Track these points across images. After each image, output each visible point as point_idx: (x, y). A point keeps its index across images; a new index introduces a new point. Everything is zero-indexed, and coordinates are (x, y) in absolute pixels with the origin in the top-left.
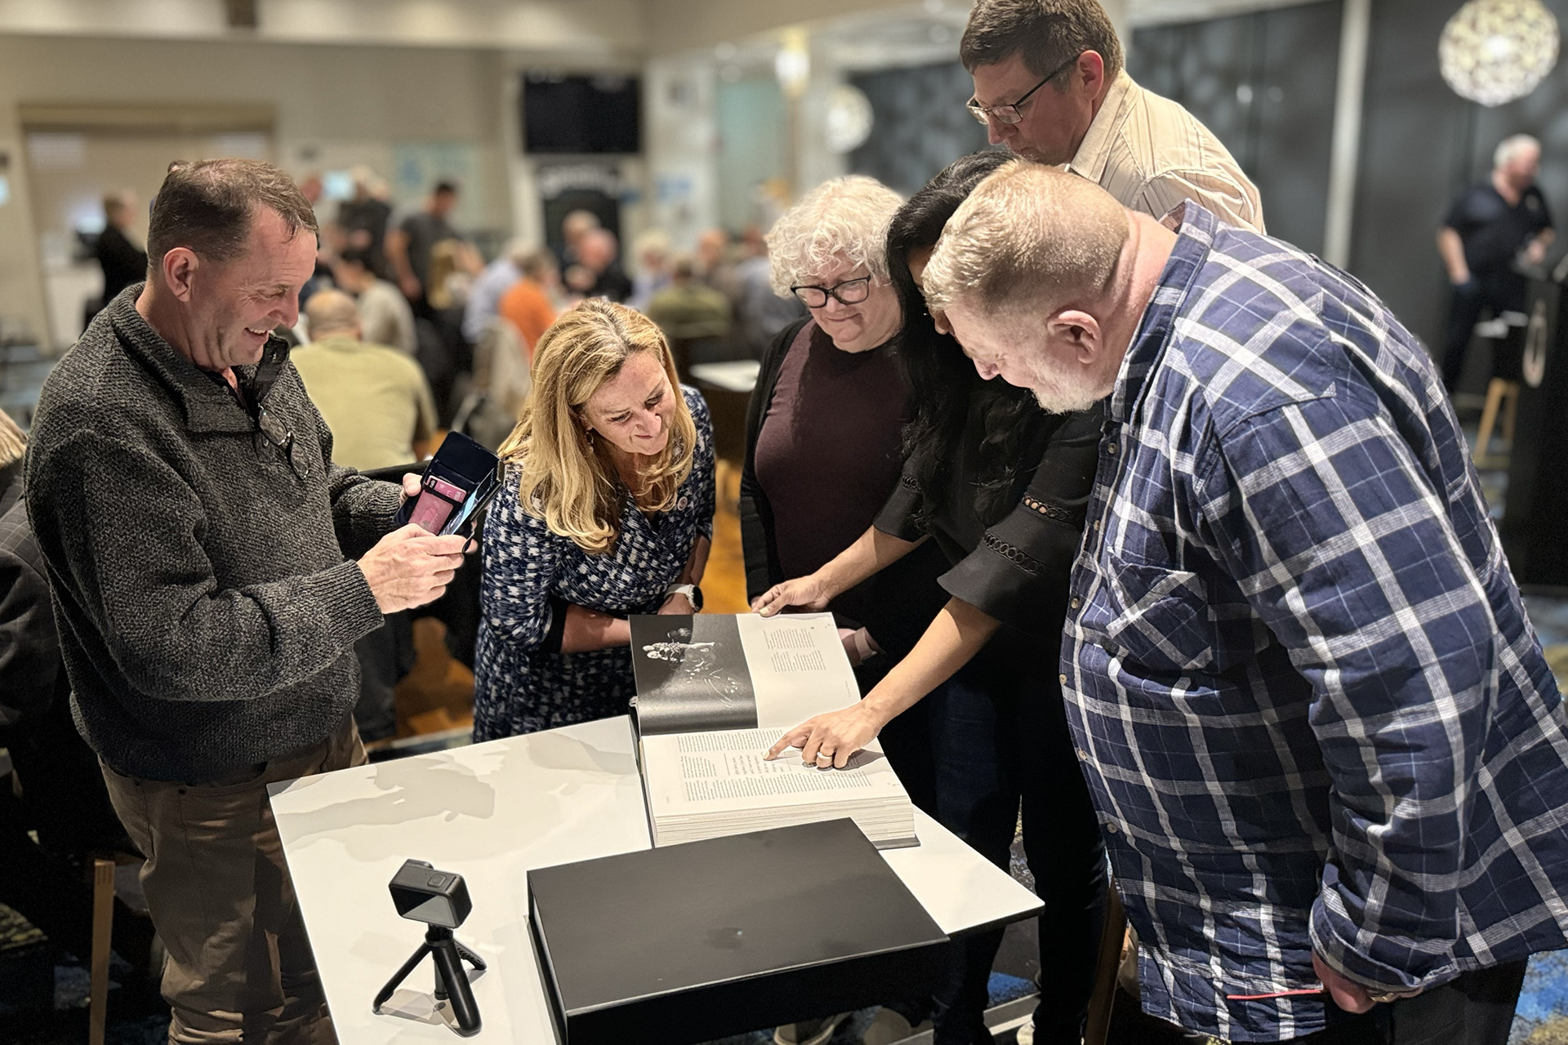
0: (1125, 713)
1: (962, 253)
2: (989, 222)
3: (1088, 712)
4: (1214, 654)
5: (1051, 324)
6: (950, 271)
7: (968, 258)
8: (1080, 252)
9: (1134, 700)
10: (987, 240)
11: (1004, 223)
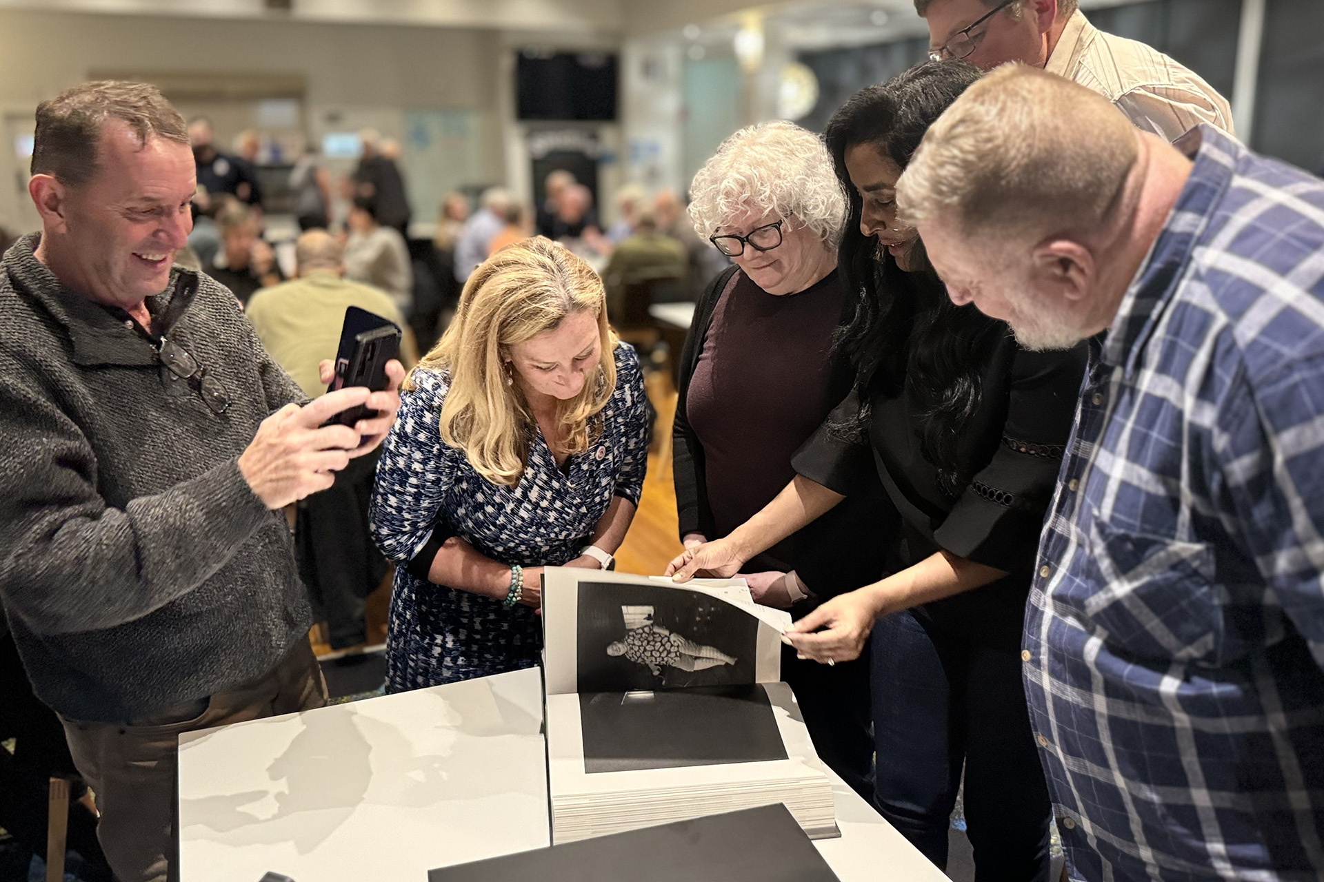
0: (1100, 703)
1: (942, 165)
2: (977, 131)
3: (1055, 697)
4: (1216, 642)
5: (1038, 253)
6: (926, 184)
7: (948, 171)
8: (1078, 174)
9: (1114, 689)
10: (971, 152)
11: (994, 134)
